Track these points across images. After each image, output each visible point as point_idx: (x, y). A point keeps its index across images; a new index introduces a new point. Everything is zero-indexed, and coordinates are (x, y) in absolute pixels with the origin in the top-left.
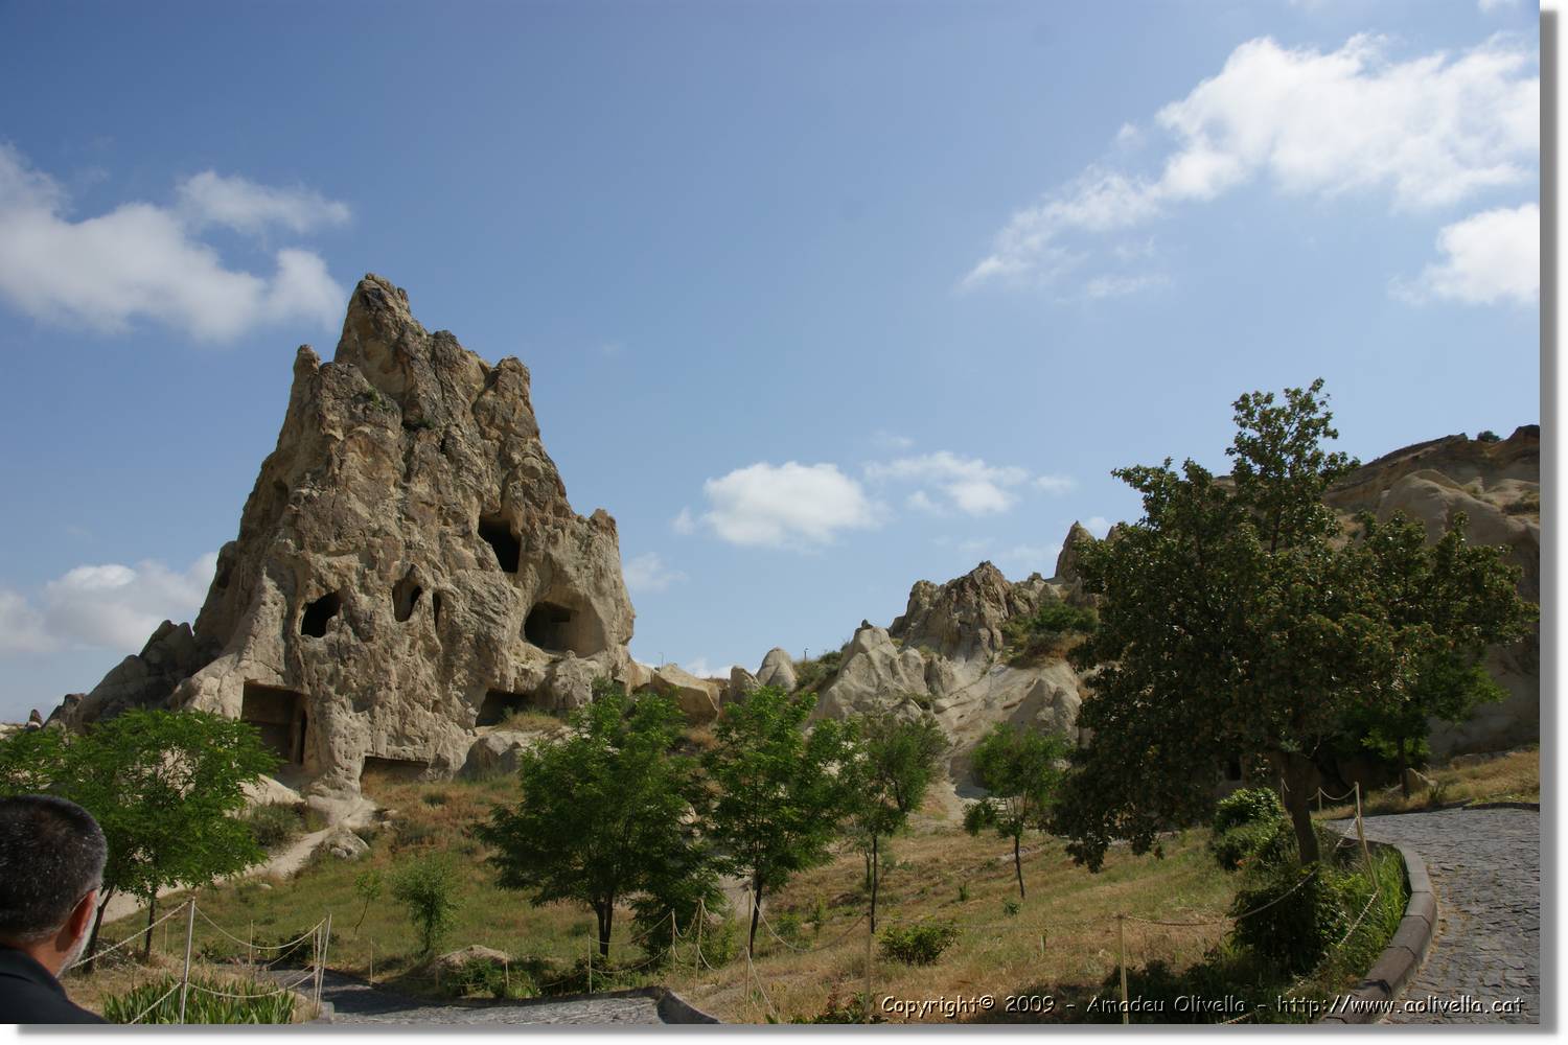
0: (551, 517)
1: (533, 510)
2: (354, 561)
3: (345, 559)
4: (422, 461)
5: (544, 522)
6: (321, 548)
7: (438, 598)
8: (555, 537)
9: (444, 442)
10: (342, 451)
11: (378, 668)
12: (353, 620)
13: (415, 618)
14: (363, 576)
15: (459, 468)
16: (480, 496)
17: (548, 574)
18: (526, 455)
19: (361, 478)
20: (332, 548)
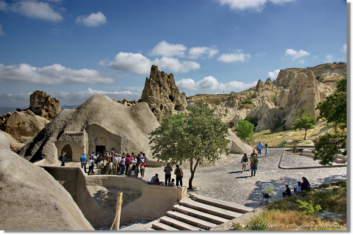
0: (177, 94)
1: (175, 94)
2: (155, 104)
3: (154, 104)
4: (162, 90)
5: (176, 95)
6: (152, 103)
7: (165, 107)
8: (178, 97)
9: (164, 87)
10: (153, 91)
11: (159, 116)
12: (156, 111)
13: (162, 110)
14: (157, 106)
15: (166, 90)
16: (169, 93)
17: (177, 102)
18: (174, 87)
19: (155, 94)
20: (153, 103)
